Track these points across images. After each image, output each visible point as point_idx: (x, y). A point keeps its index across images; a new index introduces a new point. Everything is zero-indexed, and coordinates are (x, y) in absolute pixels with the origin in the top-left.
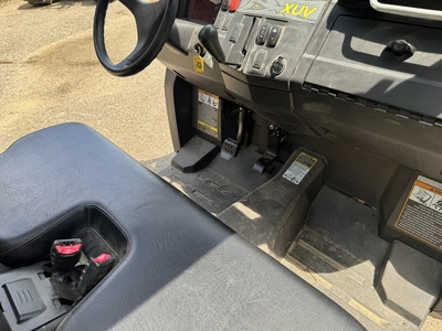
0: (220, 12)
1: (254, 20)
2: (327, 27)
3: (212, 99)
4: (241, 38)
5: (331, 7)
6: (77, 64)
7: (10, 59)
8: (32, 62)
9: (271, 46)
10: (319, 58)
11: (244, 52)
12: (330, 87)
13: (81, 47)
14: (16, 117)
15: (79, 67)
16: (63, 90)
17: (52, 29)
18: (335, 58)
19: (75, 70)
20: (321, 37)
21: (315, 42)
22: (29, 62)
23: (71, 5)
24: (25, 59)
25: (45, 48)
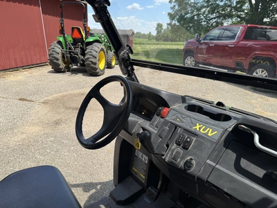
0: (155, 116)
1: (176, 127)
2: (224, 146)
3: (144, 156)
4: (166, 137)
5: (226, 133)
6: (70, 108)
7: (34, 99)
8: (44, 103)
9: (185, 148)
10: (217, 166)
11: (168, 146)
12: (225, 190)
13: (75, 98)
14: (24, 136)
15: (71, 110)
16: (57, 123)
17: (62, 86)
18: (229, 170)
19: (68, 111)
20: (220, 151)
21: (215, 153)
22: (43, 103)
23: (76, 74)
24: (42, 101)
25: (55, 96)
